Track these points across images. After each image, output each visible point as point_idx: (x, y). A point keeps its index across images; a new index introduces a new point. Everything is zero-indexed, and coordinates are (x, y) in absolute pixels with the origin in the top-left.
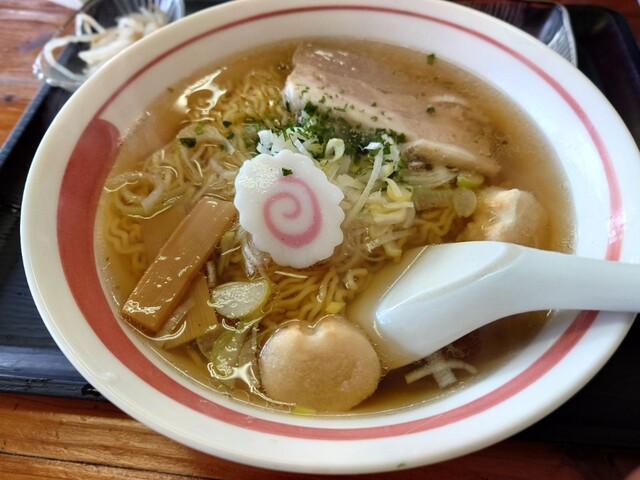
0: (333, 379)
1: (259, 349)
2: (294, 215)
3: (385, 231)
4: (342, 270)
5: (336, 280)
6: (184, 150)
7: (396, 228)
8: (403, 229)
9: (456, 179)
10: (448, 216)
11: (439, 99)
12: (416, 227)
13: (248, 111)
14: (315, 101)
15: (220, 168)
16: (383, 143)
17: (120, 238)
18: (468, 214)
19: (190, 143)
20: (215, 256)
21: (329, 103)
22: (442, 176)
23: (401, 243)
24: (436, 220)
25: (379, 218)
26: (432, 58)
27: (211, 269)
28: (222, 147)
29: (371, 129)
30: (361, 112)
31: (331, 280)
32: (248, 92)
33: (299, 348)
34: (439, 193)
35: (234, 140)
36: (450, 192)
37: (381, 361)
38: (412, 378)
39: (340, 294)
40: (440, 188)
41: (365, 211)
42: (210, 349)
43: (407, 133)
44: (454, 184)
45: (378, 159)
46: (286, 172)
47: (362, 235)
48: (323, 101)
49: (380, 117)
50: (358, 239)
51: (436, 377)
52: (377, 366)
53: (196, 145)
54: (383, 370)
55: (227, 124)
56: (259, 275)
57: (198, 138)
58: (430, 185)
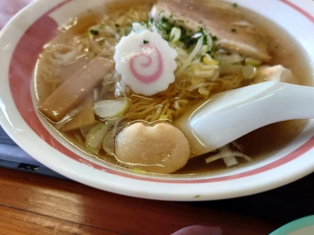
0: (160, 154)
1: (117, 134)
2: (147, 65)
3: (200, 81)
4: (172, 100)
5: (168, 105)
6: (91, 36)
7: (207, 80)
8: (211, 82)
9: (244, 60)
11: (237, 23)
12: (220, 83)
14: (167, 16)
15: (110, 45)
16: (203, 34)
17: (48, 74)
18: (251, 77)
19: (96, 33)
20: (99, 85)
21: (174, 18)
22: (236, 58)
23: (210, 88)
24: (231, 80)
25: (198, 73)
26: (235, 5)
27: (96, 92)
28: (113, 36)
30: (192, 24)
31: (165, 104)
33: (140, 133)
34: (234, 67)
36: (241, 66)
37: (190, 148)
38: (209, 160)
39: (170, 112)
40: (235, 64)
41: (190, 69)
42: (87, 133)
43: (218, 36)
44: (243, 63)
45: (200, 42)
46: (145, 42)
47: (187, 82)
48: (171, 16)
50: (184, 84)
51: (225, 160)
52: (188, 149)
53: (99, 34)
54: (191, 154)
55: (117, 26)
56: (123, 97)
57: (100, 31)
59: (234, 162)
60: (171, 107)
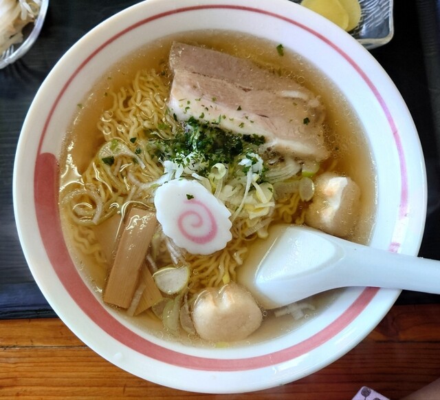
2: (199, 225)
3: (256, 222)
5: (229, 258)
6: (107, 168)
7: (263, 218)
8: (268, 218)
9: (301, 170)
10: (295, 199)
12: (277, 210)
13: (146, 124)
14: (197, 116)
15: (138, 182)
17: (83, 243)
18: (308, 199)
19: (110, 161)
20: (150, 251)
21: (207, 118)
24: (288, 203)
25: (252, 215)
28: (134, 161)
29: (240, 135)
30: (231, 121)
31: (226, 257)
32: (141, 101)
34: (290, 184)
35: (141, 155)
36: (297, 182)
39: (232, 266)
40: (292, 179)
41: (244, 211)
42: (161, 313)
45: (249, 174)
46: (190, 197)
48: (202, 116)
49: (245, 121)
53: (115, 162)
55: (133, 140)
56: (181, 264)
57: (115, 155)
58: (284, 178)
59: (300, 315)
60: (232, 259)
